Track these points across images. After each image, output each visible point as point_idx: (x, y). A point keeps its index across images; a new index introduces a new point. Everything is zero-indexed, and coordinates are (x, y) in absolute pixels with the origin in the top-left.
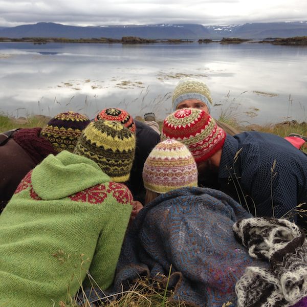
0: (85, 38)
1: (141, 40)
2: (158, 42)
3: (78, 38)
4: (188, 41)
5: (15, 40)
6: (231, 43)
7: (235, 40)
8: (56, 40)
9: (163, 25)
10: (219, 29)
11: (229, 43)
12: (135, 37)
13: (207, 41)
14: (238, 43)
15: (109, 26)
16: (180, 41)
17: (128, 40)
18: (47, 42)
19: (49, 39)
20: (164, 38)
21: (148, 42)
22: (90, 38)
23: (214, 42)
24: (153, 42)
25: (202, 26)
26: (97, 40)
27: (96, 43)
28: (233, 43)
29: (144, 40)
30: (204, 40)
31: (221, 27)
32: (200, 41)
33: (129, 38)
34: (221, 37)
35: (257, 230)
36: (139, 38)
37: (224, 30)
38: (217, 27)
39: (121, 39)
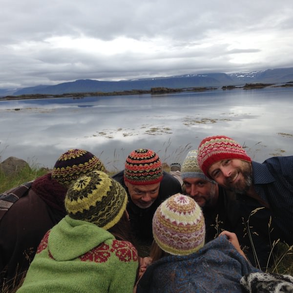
0: (118, 91)
1: (168, 90)
2: (184, 91)
3: (112, 92)
4: (212, 88)
5: (57, 96)
6: (254, 88)
7: (257, 85)
8: (92, 94)
9: (188, 76)
10: (242, 76)
11: (252, 88)
12: (163, 88)
13: (231, 88)
14: (261, 88)
15: (139, 79)
16: (205, 89)
17: (156, 90)
18: (84, 96)
19: (86, 94)
20: (190, 87)
21: (175, 91)
22: (123, 91)
23: (237, 88)
24: (179, 91)
25: (225, 74)
26: (128, 92)
27: (127, 94)
28: (256, 88)
29: (171, 90)
30: (228, 87)
31: (243, 74)
32: (224, 88)
33: (157, 89)
34: (244, 83)
35: (263, 284)
36: (167, 88)
37: (247, 76)
38: (239, 74)
39: (150, 90)
